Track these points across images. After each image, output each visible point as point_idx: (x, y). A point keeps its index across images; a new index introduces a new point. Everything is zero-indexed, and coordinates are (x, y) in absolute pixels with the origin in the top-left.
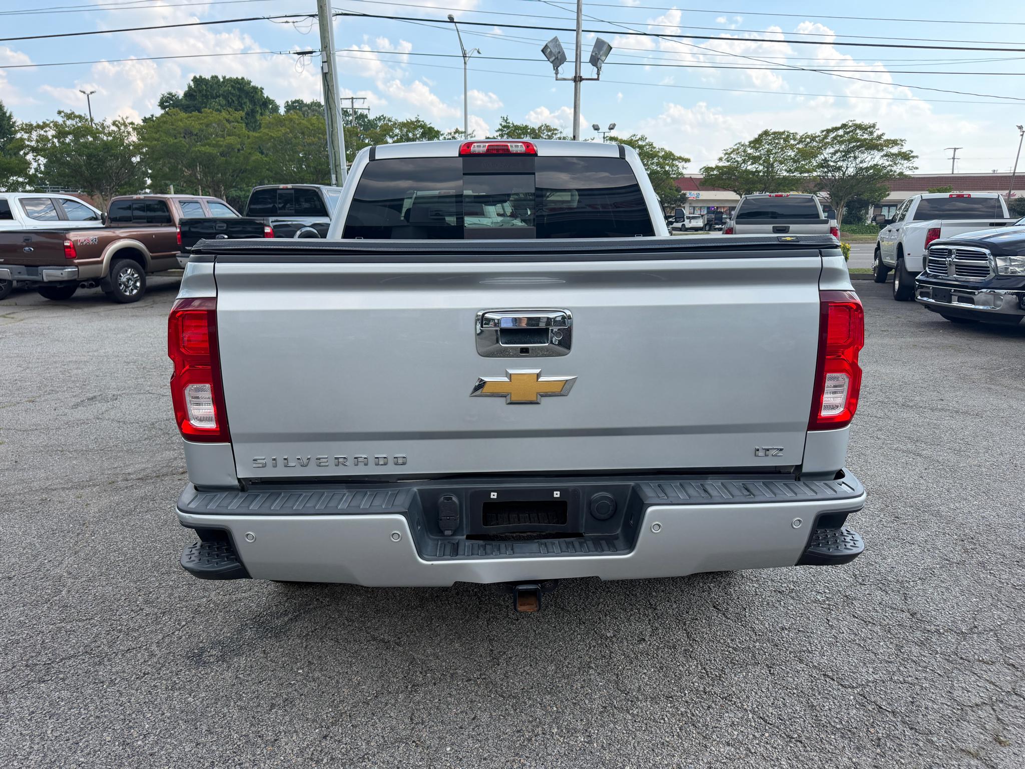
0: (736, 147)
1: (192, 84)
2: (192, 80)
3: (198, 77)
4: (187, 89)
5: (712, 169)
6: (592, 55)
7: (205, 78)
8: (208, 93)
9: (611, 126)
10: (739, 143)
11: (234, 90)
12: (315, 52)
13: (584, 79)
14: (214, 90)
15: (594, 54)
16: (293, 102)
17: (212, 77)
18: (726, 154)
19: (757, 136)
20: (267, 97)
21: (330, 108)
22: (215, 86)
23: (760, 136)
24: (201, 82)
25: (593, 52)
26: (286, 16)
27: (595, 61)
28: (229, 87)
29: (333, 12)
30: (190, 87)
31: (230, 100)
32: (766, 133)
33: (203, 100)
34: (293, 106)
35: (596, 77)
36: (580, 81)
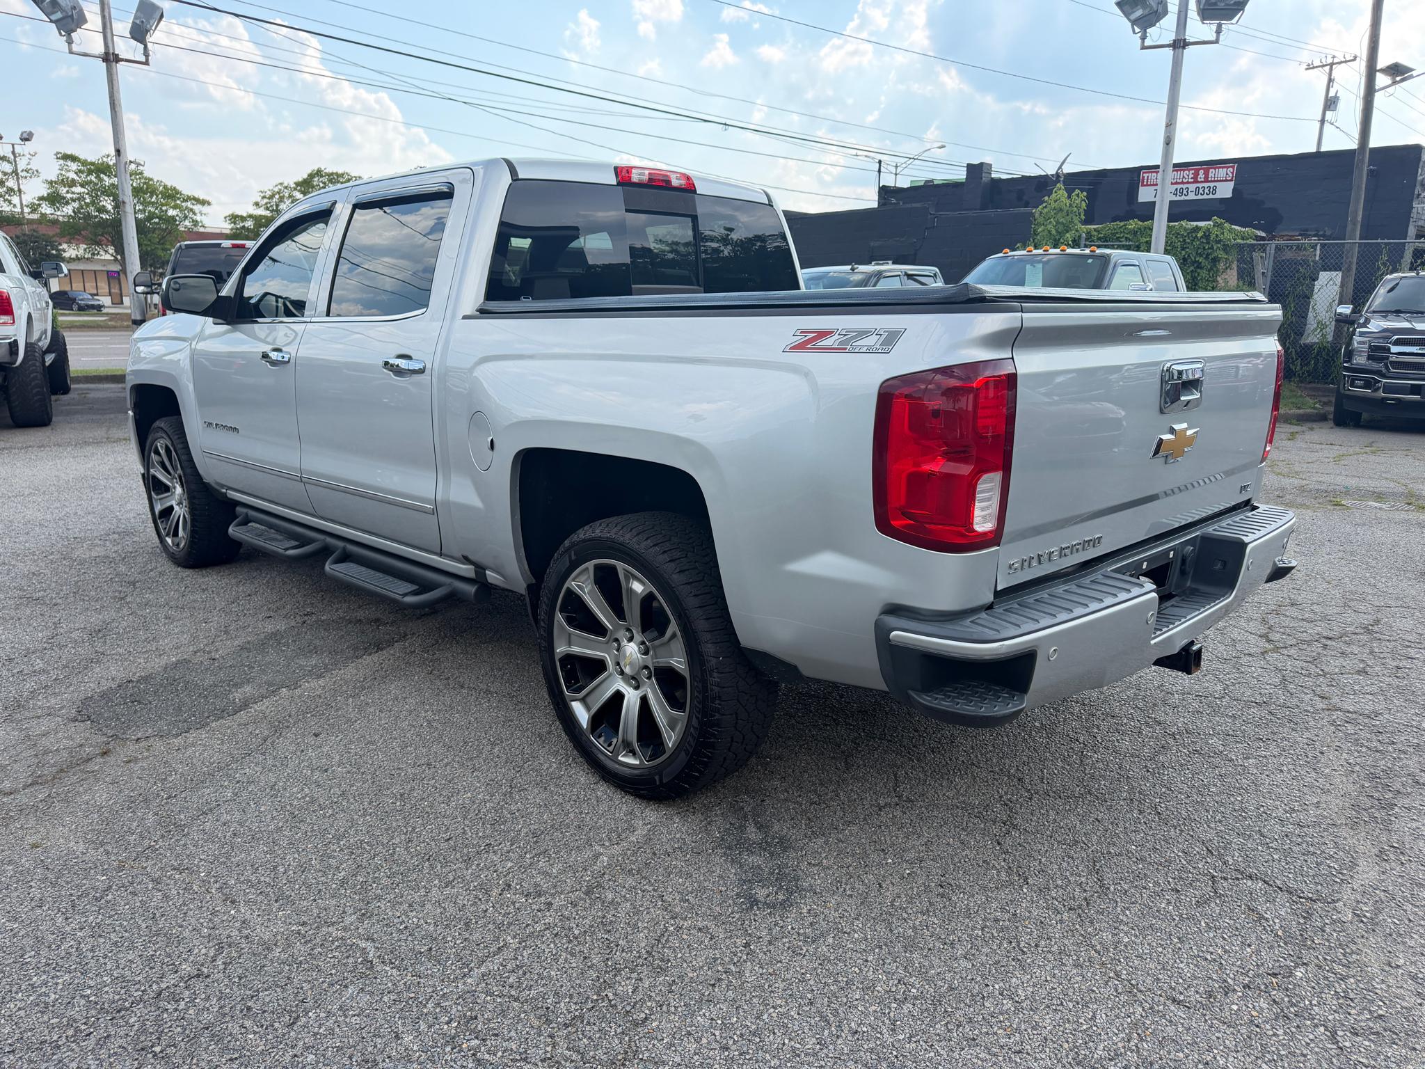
0: (276, 190)
5: (243, 219)
6: (134, 23)
9: (25, 136)
10: (281, 184)
13: (122, 60)
15: (138, 22)
18: (264, 197)
19: (305, 176)
23: (311, 176)
25: (135, 18)
27: (139, 33)
32: (319, 173)
35: (143, 59)
36: (117, 62)
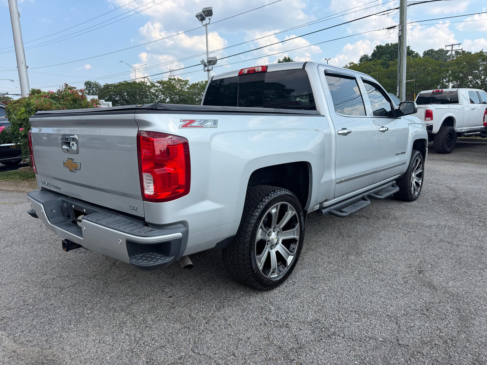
1: (375, 49)
2: (376, 48)
3: (379, 45)
4: (373, 52)
7: (382, 46)
8: (382, 52)
11: (395, 49)
12: (397, 26)
14: (385, 51)
16: (428, 51)
17: (386, 45)
20: (411, 50)
21: (400, 53)
22: (386, 49)
24: (380, 48)
26: (384, 11)
28: (392, 48)
29: (408, 4)
30: (374, 51)
31: (392, 54)
33: (379, 56)
34: (428, 53)
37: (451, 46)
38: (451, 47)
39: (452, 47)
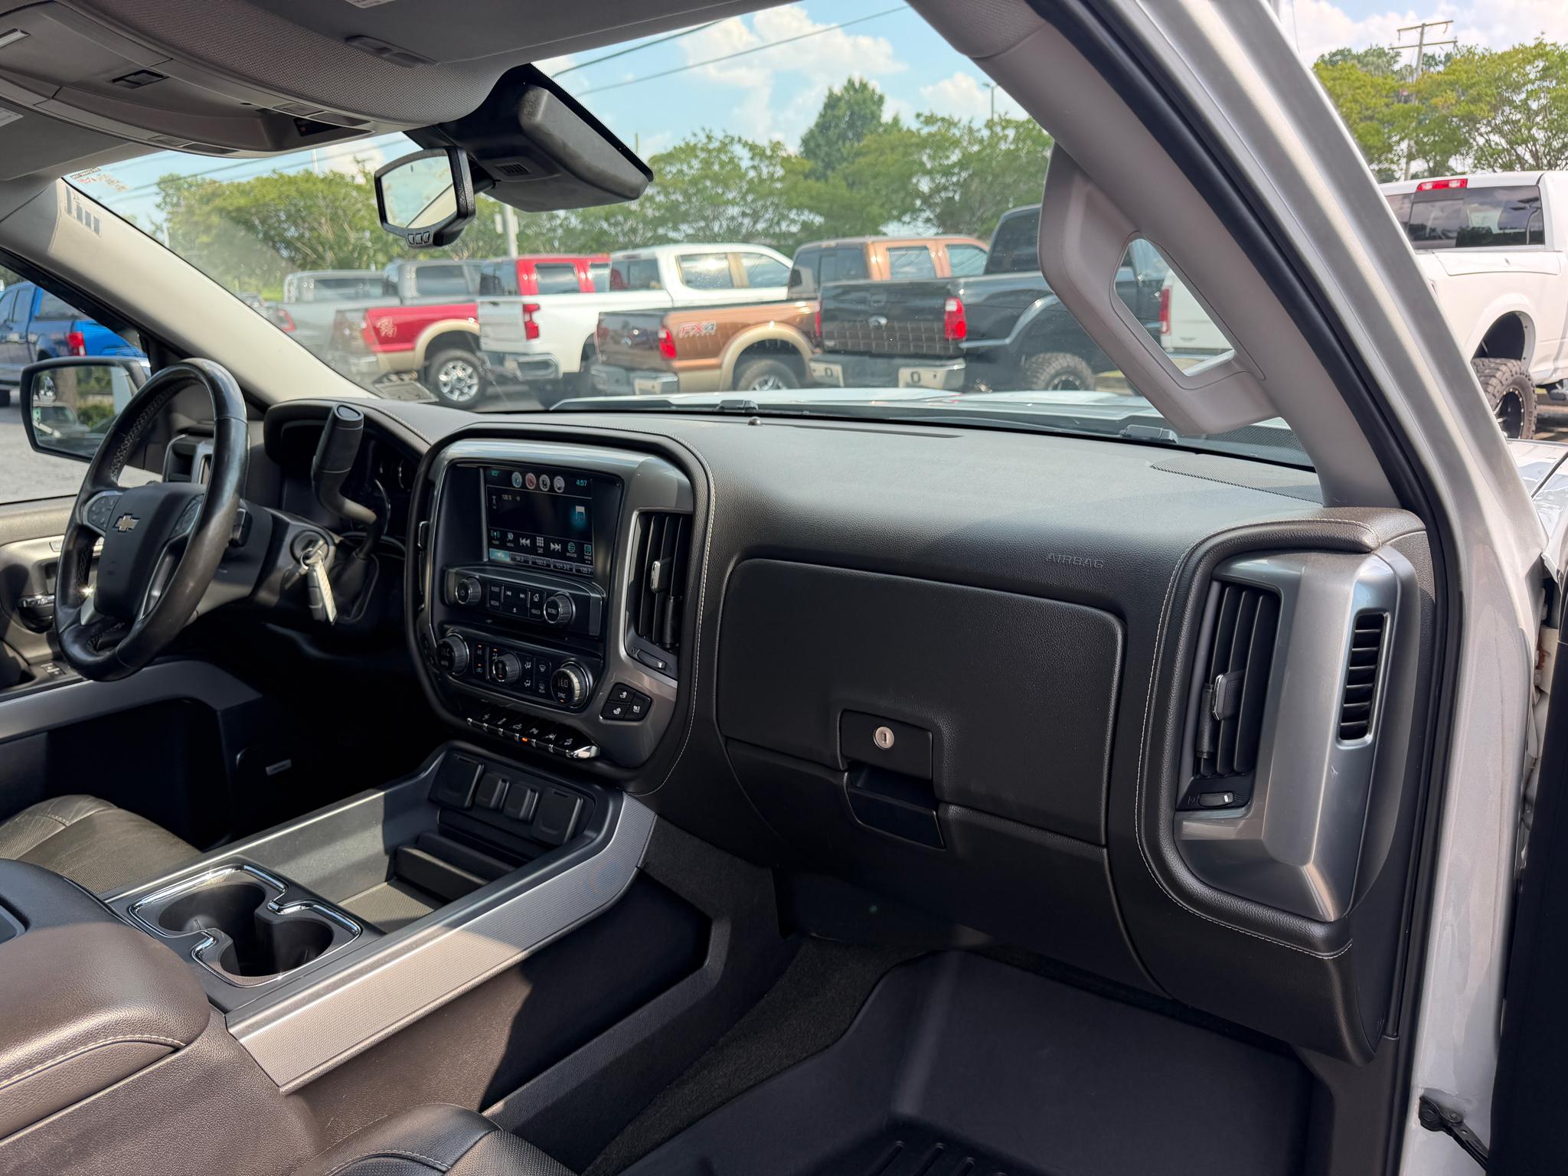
37: (1419, 30)
38: (1416, 34)
39: (1422, 34)
